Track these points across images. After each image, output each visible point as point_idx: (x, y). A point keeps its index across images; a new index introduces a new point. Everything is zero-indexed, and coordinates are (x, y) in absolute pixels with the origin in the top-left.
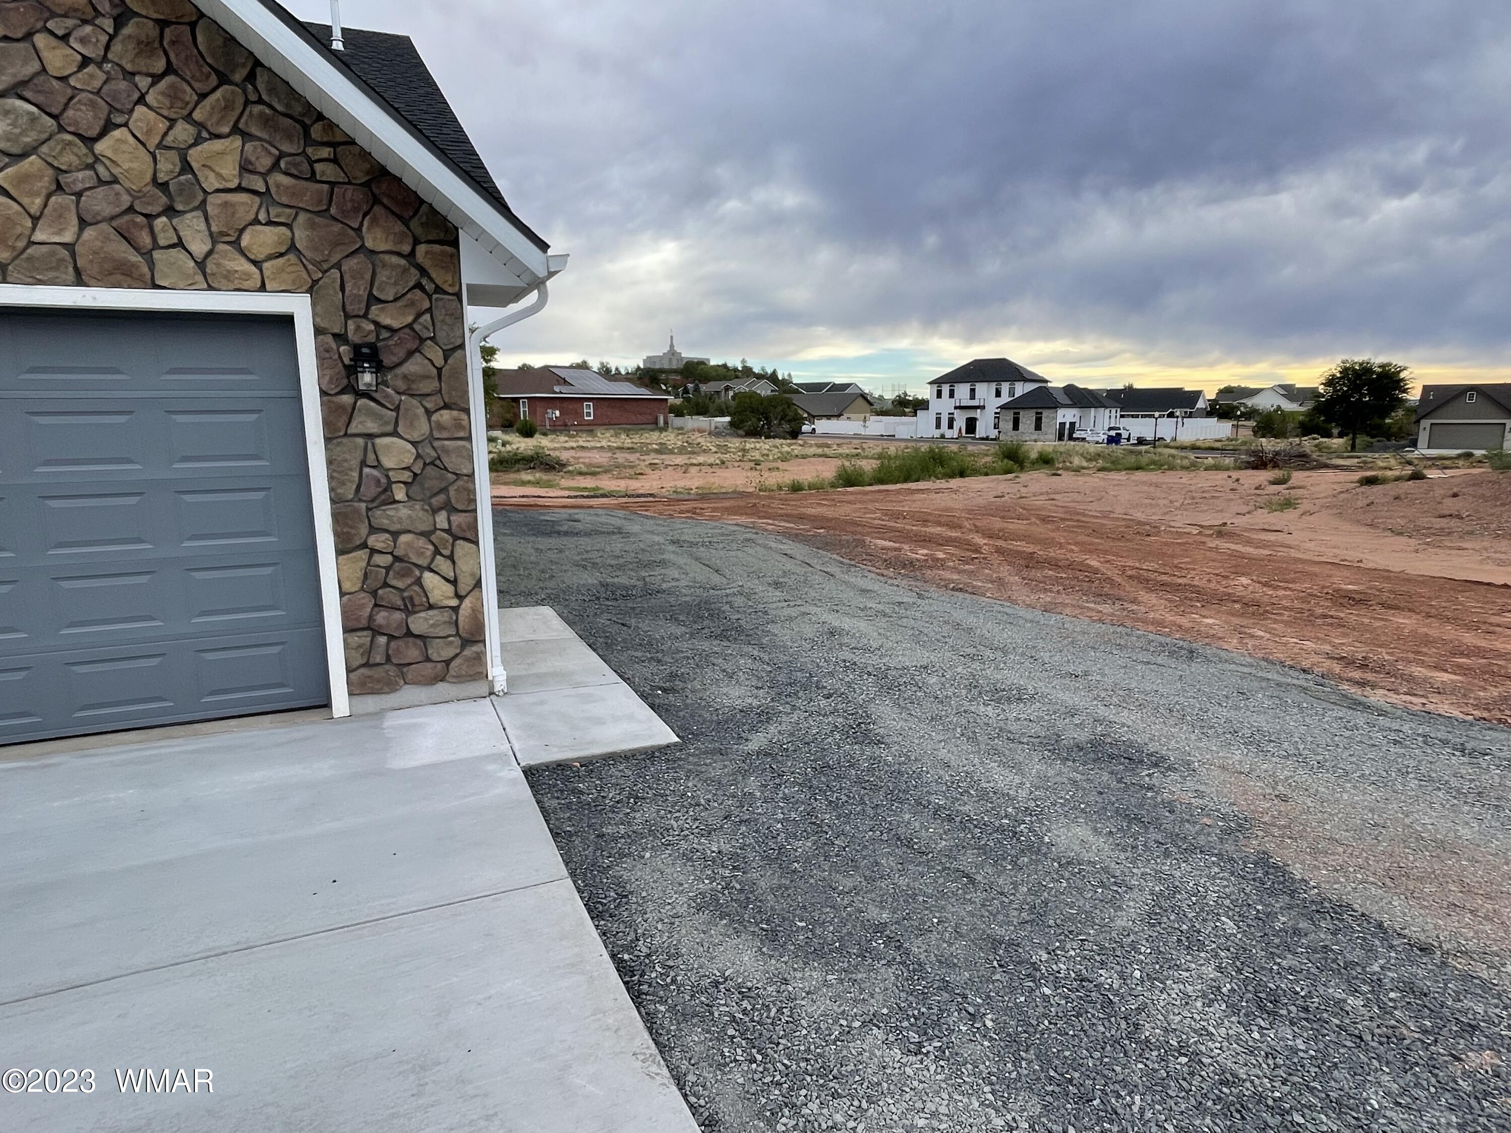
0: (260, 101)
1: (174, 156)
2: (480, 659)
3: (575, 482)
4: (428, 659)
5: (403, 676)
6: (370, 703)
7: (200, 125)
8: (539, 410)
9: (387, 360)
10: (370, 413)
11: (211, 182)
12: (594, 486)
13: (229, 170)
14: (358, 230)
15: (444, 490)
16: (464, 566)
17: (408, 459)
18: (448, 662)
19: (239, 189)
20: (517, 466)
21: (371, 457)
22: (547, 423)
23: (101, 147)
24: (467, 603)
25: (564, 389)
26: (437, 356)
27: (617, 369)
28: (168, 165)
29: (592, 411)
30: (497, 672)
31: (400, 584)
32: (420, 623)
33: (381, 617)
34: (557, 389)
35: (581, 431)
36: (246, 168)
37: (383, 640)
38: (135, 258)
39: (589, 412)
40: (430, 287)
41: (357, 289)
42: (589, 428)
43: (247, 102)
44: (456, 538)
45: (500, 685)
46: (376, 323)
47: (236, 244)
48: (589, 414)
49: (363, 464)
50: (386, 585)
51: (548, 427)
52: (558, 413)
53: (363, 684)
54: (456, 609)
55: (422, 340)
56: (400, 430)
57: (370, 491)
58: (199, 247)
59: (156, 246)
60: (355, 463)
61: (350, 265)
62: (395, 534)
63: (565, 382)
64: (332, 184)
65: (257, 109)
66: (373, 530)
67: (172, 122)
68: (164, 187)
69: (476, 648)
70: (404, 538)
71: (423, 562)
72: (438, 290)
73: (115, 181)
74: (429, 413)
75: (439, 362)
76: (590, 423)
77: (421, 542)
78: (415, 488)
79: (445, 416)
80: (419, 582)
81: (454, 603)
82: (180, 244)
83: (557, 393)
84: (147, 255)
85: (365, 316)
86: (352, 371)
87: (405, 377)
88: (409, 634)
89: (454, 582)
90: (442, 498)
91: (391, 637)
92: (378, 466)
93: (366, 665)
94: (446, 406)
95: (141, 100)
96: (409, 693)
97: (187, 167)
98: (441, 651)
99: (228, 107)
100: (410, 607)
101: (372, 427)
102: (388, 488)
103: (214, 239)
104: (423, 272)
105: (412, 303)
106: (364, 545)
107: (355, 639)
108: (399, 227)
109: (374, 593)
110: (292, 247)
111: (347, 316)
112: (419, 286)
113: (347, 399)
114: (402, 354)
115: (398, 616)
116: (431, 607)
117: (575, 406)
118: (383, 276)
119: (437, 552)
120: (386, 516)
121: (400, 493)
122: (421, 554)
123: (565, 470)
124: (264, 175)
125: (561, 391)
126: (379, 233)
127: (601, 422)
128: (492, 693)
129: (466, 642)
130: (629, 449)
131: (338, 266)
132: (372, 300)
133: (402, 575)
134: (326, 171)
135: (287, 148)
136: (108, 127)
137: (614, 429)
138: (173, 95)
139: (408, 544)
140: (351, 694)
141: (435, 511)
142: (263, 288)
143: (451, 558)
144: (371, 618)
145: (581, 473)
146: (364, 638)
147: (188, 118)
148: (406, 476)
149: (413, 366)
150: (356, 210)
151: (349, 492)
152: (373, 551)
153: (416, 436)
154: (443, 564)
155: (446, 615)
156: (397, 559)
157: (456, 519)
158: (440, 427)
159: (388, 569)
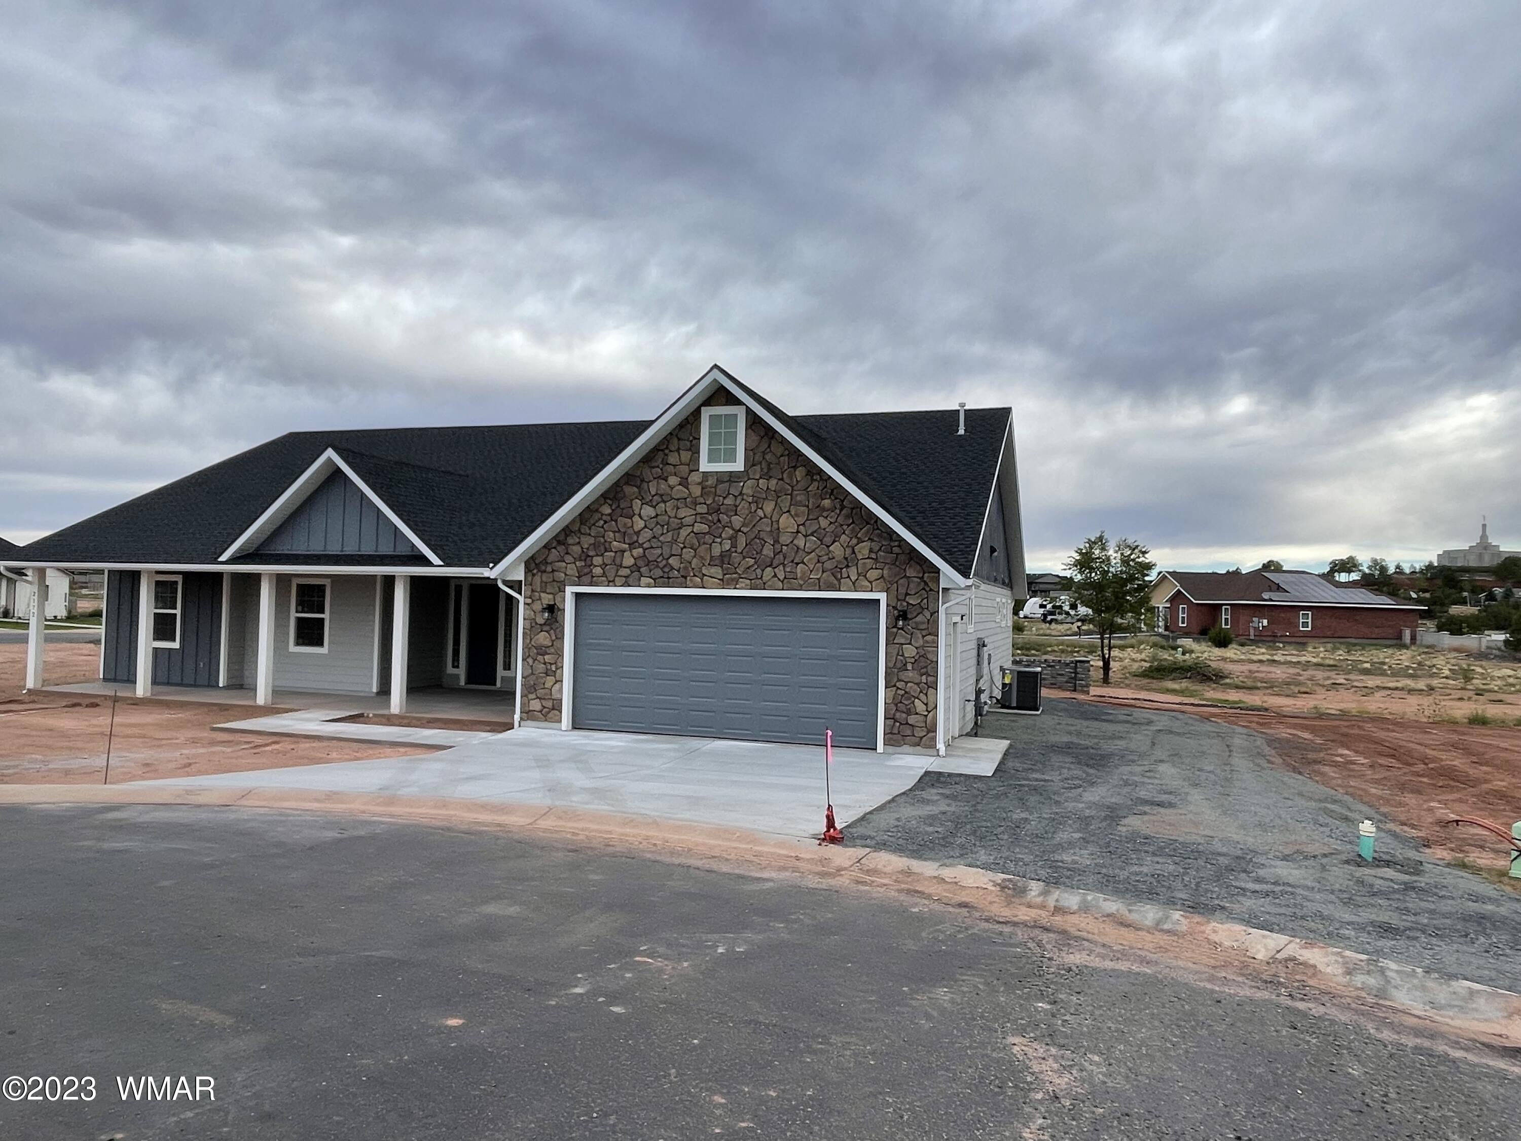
0: (878, 529)
1: (851, 549)
2: (934, 739)
3: (1224, 694)
4: (914, 736)
5: (903, 740)
6: (891, 749)
7: (859, 538)
8: (1243, 619)
9: (909, 616)
10: (902, 635)
11: (860, 557)
12: (1237, 699)
13: (866, 552)
14: (905, 570)
15: (926, 667)
16: (931, 698)
17: (914, 654)
18: (921, 738)
19: (868, 558)
20: (1174, 675)
21: (901, 653)
22: (1252, 632)
23: (831, 548)
24: (931, 714)
25: (1274, 595)
26: (928, 615)
27: (1398, 567)
28: (849, 551)
29: (1310, 621)
30: (941, 746)
31: (906, 702)
32: (912, 719)
33: (898, 715)
34: (1266, 596)
35: (1290, 643)
36: (871, 551)
37: (898, 724)
38: (836, 582)
39: (1305, 623)
40: (928, 589)
41: (902, 590)
42: (1300, 641)
43: (874, 530)
44: (929, 687)
45: (942, 752)
46: (908, 603)
47: (865, 576)
48: (1305, 624)
49: (898, 654)
50: (901, 702)
51: (1252, 637)
52: (1265, 622)
53: (890, 739)
54: (926, 716)
55: (923, 609)
56: (913, 642)
57: (899, 665)
58: (853, 578)
59: (842, 578)
60: (895, 654)
61: (901, 582)
62: (907, 683)
63: (1279, 588)
64: (897, 554)
65: (878, 531)
66: (899, 680)
67: (851, 538)
68: (846, 559)
69: (933, 734)
70: (909, 684)
71: (916, 695)
72: (931, 590)
73: (834, 558)
74: (923, 636)
75: (929, 617)
76: (1306, 635)
77: (916, 686)
78: (915, 665)
79: (929, 638)
80: (913, 703)
81: (926, 713)
82: (849, 577)
83: (1266, 600)
84: (839, 581)
85: (904, 600)
86: (897, 619)
87: (916, 623)
88: (907, 723)
89: (926, 704)
90: (924, 670)
91: (901, 724)
92: (903, 655)
93: (891, 733)
94: (929, 634)
95: (844, 533)
96: (906, 748)
97: (854, 552)
98: (919, 733)
99: (868, 532)
100: (909, 713)
101: (902, 641)
102: (905, 665)
103: (859, 575)
104: (926, 584)
105: (921, 595)
106: (895, 686)
107: (888, 722)
108: (918, 567)
109: (896, 705)
110: (882, 577)
111: (898, 600)
112: (924, 589)
113: (895, 630)
114: (915, 614)
115: (904, 715)
116: (917, 714)
117: (1288, 614)
118: (912, 585)
119: (921, 692)
120: (904, 675)
121: (909, 667)
122: (915, 692)
123: (1222, 682)
124: (876, 553)
125: (1271, 598)
126: (912, 571)
127: (1317, 634)
128: (938, 755)
129: (929, 732)
130: (1329, 666)
131: (897, 582)
132: (907, 594)
133: (909, 699)
134: (896, 550)
135: (884, 543)
136: (834, 541)
137: (1333, 643)
138: (853, 530)
139: (911, 687)
140: (884, 744)
141: (922, 675)
142: (871, 591)
143: (926, 694)
144: (894, 715)
145: (1237, 687)
146: (891, 722)
147: (856, 537)
148: (913, 660)
149: (920, 618)
150: (904, 563)
151: (891, 665)
152: (898, 688)
153: (917, 645)
154: (922, 696)
155: (922, 718)
156: (906, 692)
157: (930, 679)
158: (927, 642)
159: (902, 696)
